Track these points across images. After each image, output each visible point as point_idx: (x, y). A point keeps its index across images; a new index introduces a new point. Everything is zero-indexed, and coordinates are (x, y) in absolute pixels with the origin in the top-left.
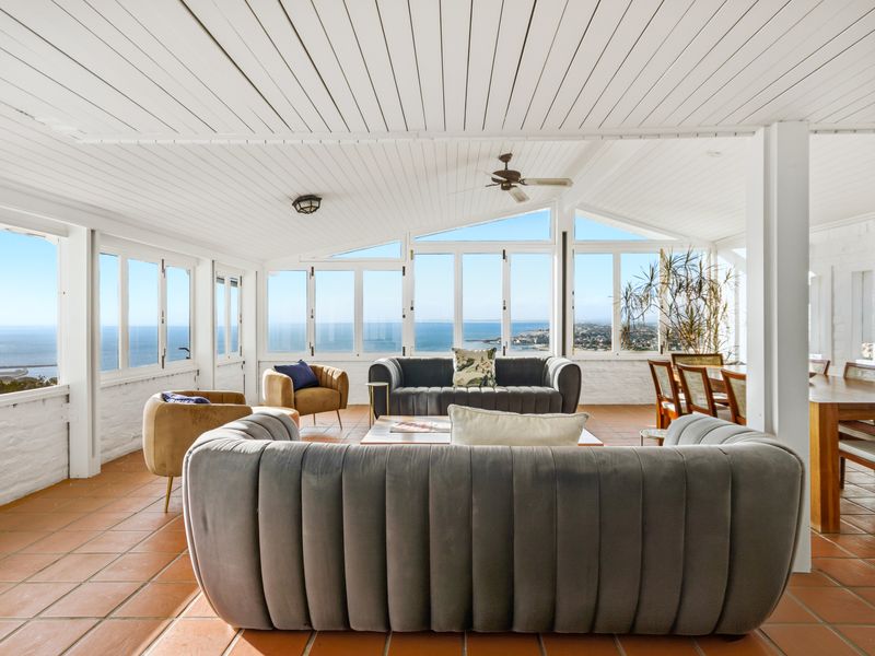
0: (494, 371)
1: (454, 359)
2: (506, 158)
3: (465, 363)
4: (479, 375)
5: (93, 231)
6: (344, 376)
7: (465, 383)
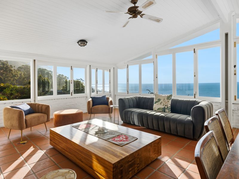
0: (170, 106)
1: (155, 98)
4: (162, 106)
7: (156, 109)
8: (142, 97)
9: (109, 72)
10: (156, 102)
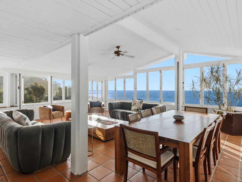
1: (132, 103)
2: (118, 47)
4: (136, 108)
5: (51, 76)
7: (133, 110)
8: (125, 102)
9: (101, 83)
10: (133, 105)
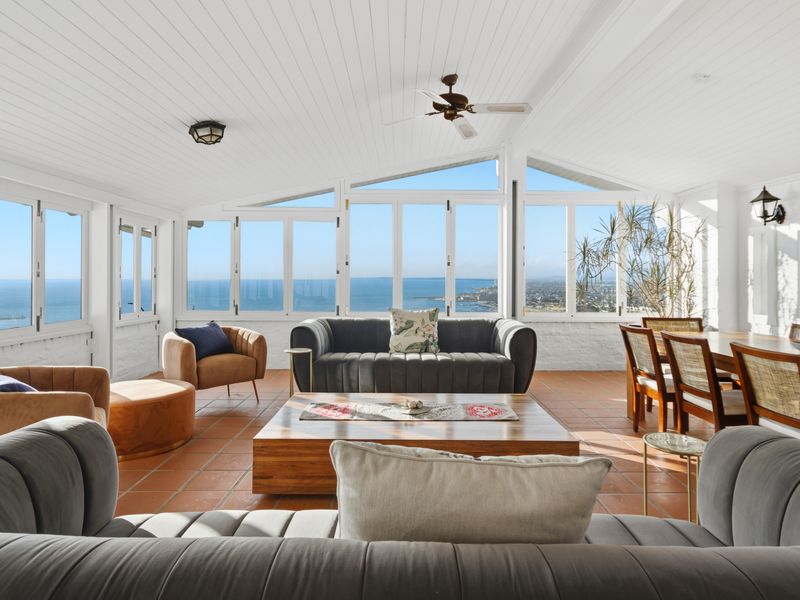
0: (436, 336)
1: (391, 321)
2: (450, 80)
3: (403, 325)
4: (420, 339)
6: (261, 341)
7: (400, 349)
10: (399, 331)
